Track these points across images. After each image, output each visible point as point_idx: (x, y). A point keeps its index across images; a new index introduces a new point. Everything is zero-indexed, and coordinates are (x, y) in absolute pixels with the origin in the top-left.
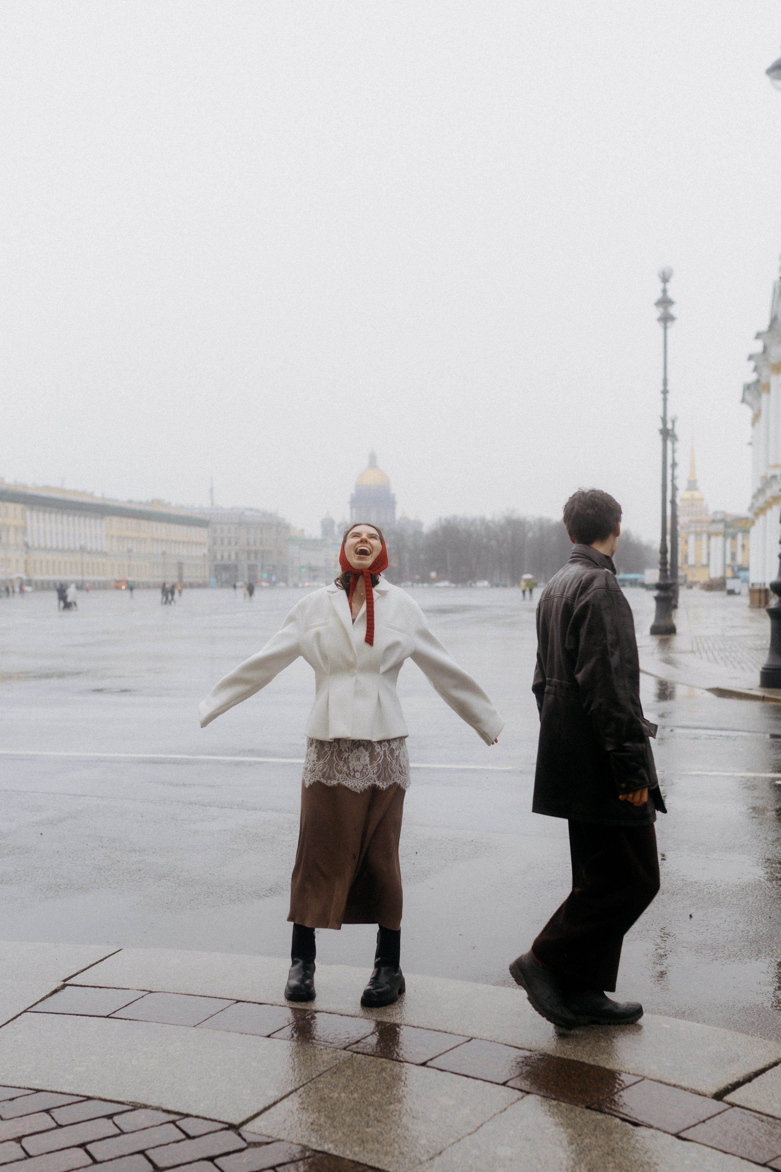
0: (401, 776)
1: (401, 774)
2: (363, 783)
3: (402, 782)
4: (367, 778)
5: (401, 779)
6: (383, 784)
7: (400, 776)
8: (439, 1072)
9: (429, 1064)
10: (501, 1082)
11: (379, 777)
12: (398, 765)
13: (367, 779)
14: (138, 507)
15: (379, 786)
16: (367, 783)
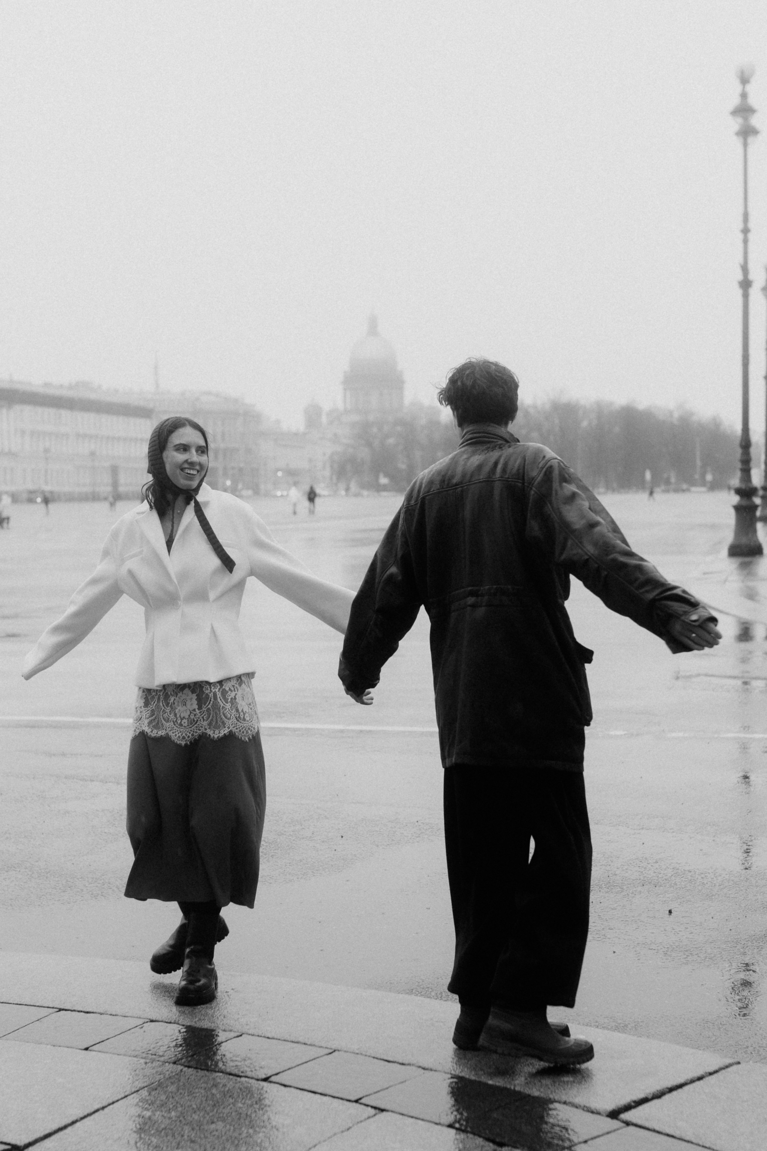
0: (238, 722)
1: (238, 721)
2: (192, 733)
3: (238, 730)
4: (196, 725)
5: (238, 727)
6: (214, 733)
7: (237, 724)
8: (283, 1088)
9: (273, 1079)
10: (353, 1099)
11: (210, 724)
12: (234, 710)
13: (196, 727)
14: (57, 392)
15: (209, 735)
16: (196, 732)
